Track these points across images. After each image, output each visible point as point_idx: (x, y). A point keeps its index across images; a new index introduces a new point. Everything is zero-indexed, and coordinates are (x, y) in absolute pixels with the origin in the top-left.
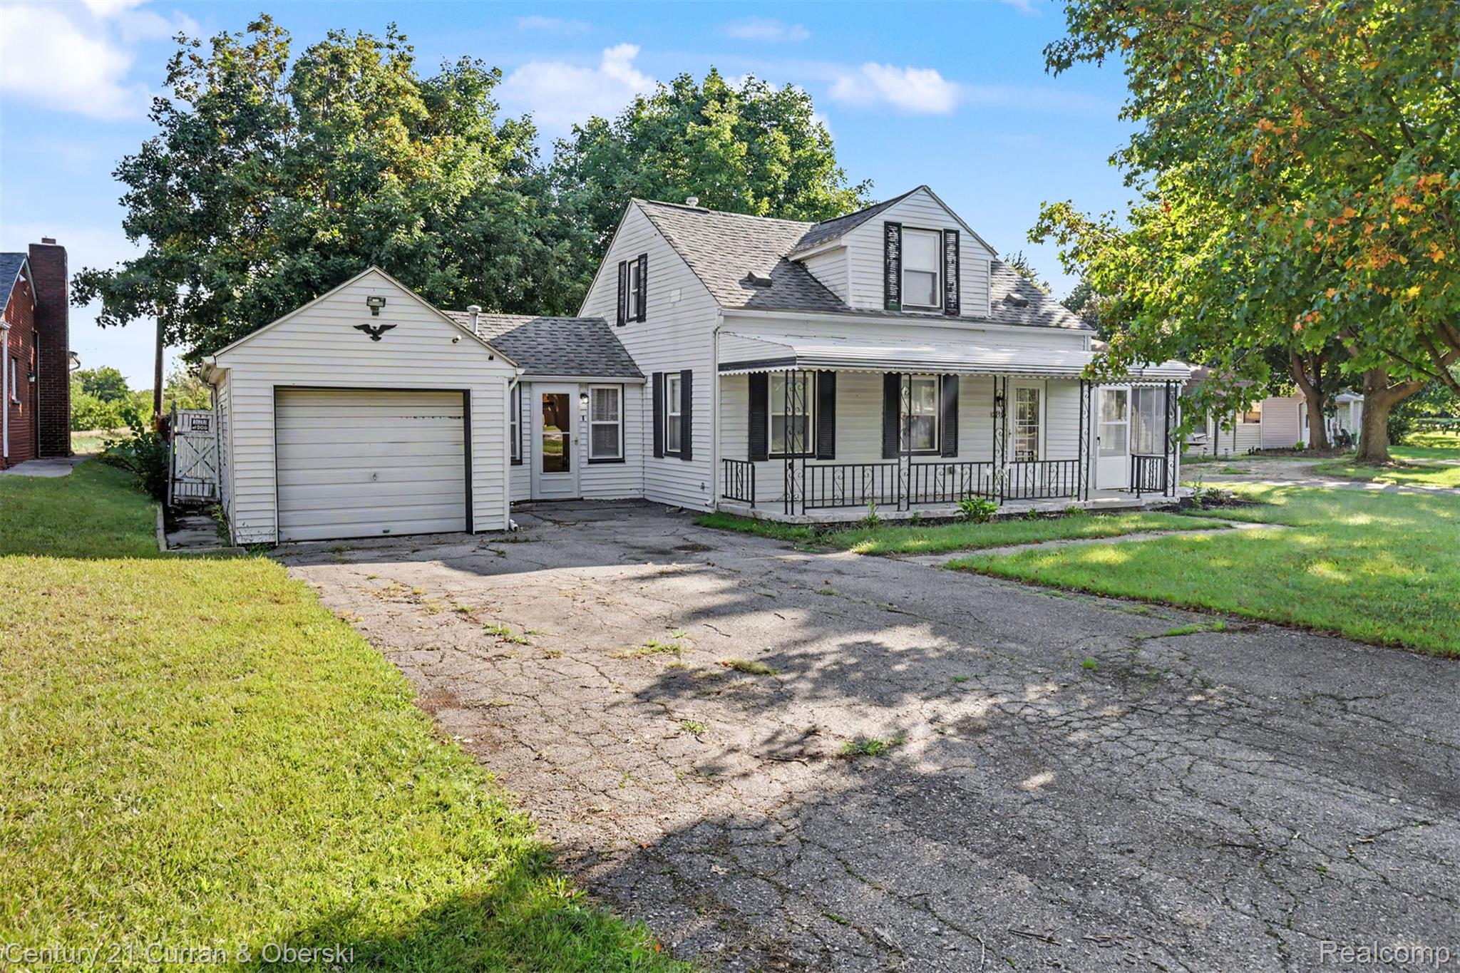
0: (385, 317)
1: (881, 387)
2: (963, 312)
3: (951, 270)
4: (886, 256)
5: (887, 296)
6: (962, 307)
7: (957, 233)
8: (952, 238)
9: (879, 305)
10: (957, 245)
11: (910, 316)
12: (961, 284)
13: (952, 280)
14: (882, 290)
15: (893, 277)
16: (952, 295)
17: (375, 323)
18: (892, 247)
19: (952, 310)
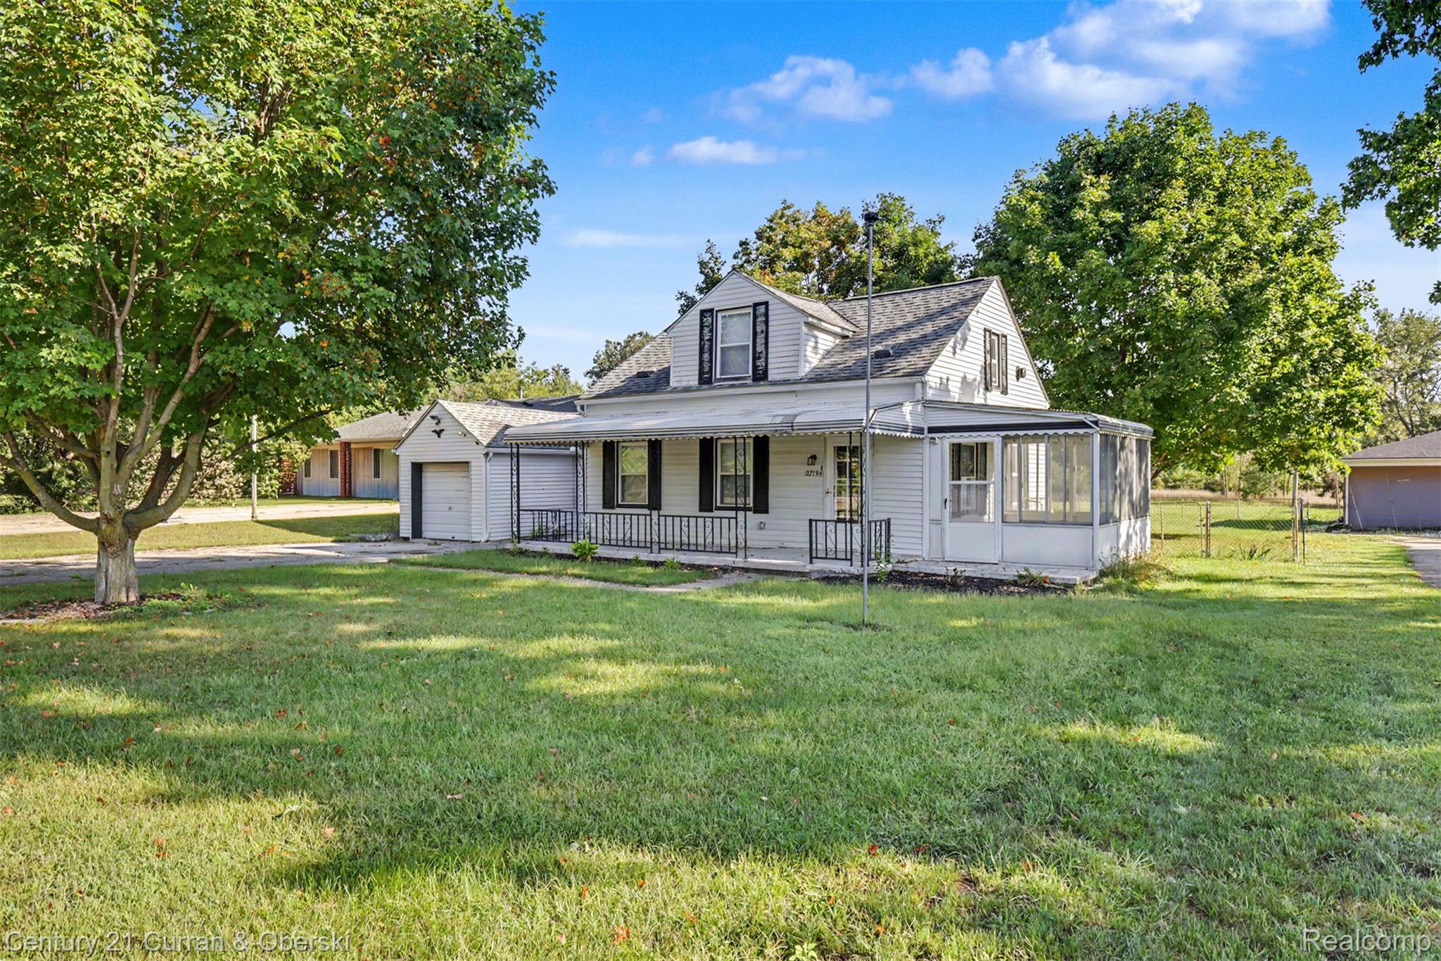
0: (441, 426)
1: (698, 451)
2: (772, 376)
3: (761, 339)
4: (701, 339)
5: (701, 373)
6: (770, 372)
7: (766, 304)
8: (762, 309)
9: (694, 382)
10: (766, 315)
11: (721, 387)
12: (770, 350)
13: (760, 348)
14: (697, 367)
15: (706, 356)
16: (761, 363)
17: (438, 429)
18: (706, 330)
19: (760, 376)
